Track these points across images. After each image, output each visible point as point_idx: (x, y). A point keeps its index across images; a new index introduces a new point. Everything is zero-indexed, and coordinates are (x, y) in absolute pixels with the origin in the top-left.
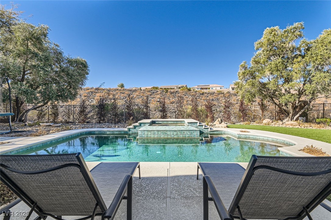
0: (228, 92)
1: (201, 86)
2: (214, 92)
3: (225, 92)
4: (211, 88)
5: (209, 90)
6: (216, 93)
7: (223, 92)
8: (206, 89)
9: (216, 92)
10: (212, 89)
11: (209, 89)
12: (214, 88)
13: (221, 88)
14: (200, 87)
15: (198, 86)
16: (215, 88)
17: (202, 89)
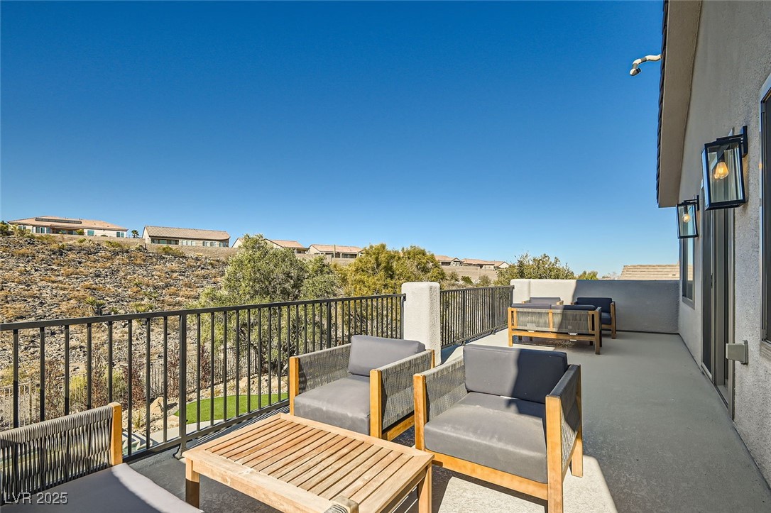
0: (142, 249)
1: (49, 220)
2: (98, 245)
3: (133, 248)
4: (86, 231)
5: (81, 237)
6: (105, 250)
7: (126, 248)
8: (70, 231)
9: (104, 245)
10: (91, 234)
11: (82, 233)
12: (96, 232)
13: (118, 235)
14: (49, 224)
15: (37, 220)
16: (102, 232)
17: (55, 230)
